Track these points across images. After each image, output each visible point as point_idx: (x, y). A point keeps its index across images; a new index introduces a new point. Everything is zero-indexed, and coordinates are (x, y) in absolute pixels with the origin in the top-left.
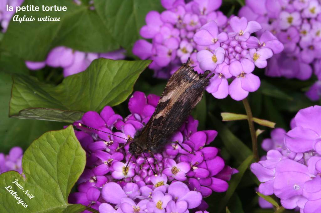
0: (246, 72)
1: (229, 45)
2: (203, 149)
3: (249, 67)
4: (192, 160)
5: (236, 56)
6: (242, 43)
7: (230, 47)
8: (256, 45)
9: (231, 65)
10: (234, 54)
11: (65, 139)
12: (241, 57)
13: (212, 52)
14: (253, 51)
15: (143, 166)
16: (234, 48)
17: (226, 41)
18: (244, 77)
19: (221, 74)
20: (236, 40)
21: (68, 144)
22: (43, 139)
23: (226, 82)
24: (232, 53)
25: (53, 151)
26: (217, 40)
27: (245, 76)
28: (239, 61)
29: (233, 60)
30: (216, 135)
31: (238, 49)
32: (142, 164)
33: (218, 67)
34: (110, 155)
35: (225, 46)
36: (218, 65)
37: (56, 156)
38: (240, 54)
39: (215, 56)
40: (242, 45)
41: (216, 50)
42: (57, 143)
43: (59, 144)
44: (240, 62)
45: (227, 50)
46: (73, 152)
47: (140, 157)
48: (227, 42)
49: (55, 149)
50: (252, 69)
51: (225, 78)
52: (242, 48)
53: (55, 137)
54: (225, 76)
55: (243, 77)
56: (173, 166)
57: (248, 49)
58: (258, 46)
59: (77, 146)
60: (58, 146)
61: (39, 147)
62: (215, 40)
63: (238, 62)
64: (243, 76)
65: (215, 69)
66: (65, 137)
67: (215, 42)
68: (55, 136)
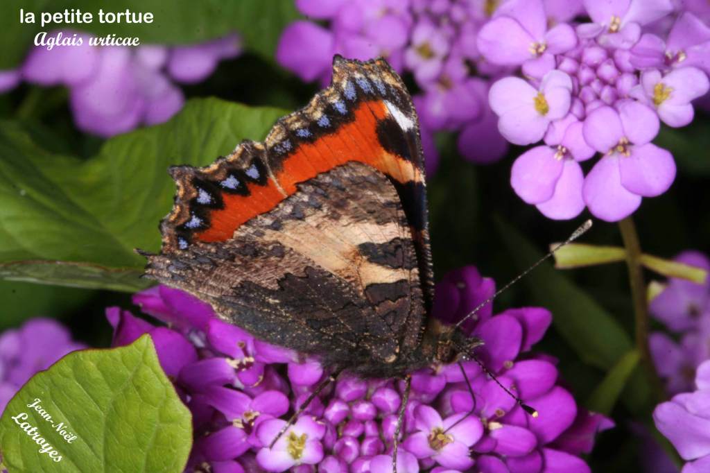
0: (633, 140)
1: (579, 60)
2: (514, 367)
3: (641, 125)
4: (484, 402)
5: (601, 92)
6: (617, 54)
7: (583, 68)
8: (656, 60)
9: (586, 120)
10: (595, 86)
11: (130, 374)
12: (617, 98)
13: (535, 83)
14: (652, 77)
15: (346, 428)
16: (595, 68)
17: (572, 50)
18: (628, 154)
19: (562, 147)
20: (601, 47)
21: (138, 388)
22: (61, 373)
23: (577, 171)
24: (588, 83)
25: (93, 407)
26: (547, 48)
27: (631, 151)
28: (612, 106)
29: (593, 105)
30: (548, 323)
31: (607, 71)
32: (341, 421)
33: (551, 127)
34: (249, 400)
35: (567, 64)
36: (551, 123)
37: (103, 422)
38: (614, 85)
39: (543, 95)
40: (617, 61)
41: (545, 78)
42: (106, 386)
43: (112, 387)
44: (616, 110)
45: (574, 75)
46: (152, 413)
47: (335, 402)
48: (574, 54)
49: (97, 402)
50: (652, 130)
51: (572, 158)
52: (619, 69)
53: (99, 369)
54: (574, 153)
55: (624, 154)
56: (433, 428)
57: (637, 74)
58: (664, 61)
59: (164, 396)
60: (107, 395)
61: (52, 394)
62: (538, 47)
63: (609, 112)
64: (625, 151)
65: (546, 134)
66: (131, 370)
67: (540, 55)
68: (98, 366)
